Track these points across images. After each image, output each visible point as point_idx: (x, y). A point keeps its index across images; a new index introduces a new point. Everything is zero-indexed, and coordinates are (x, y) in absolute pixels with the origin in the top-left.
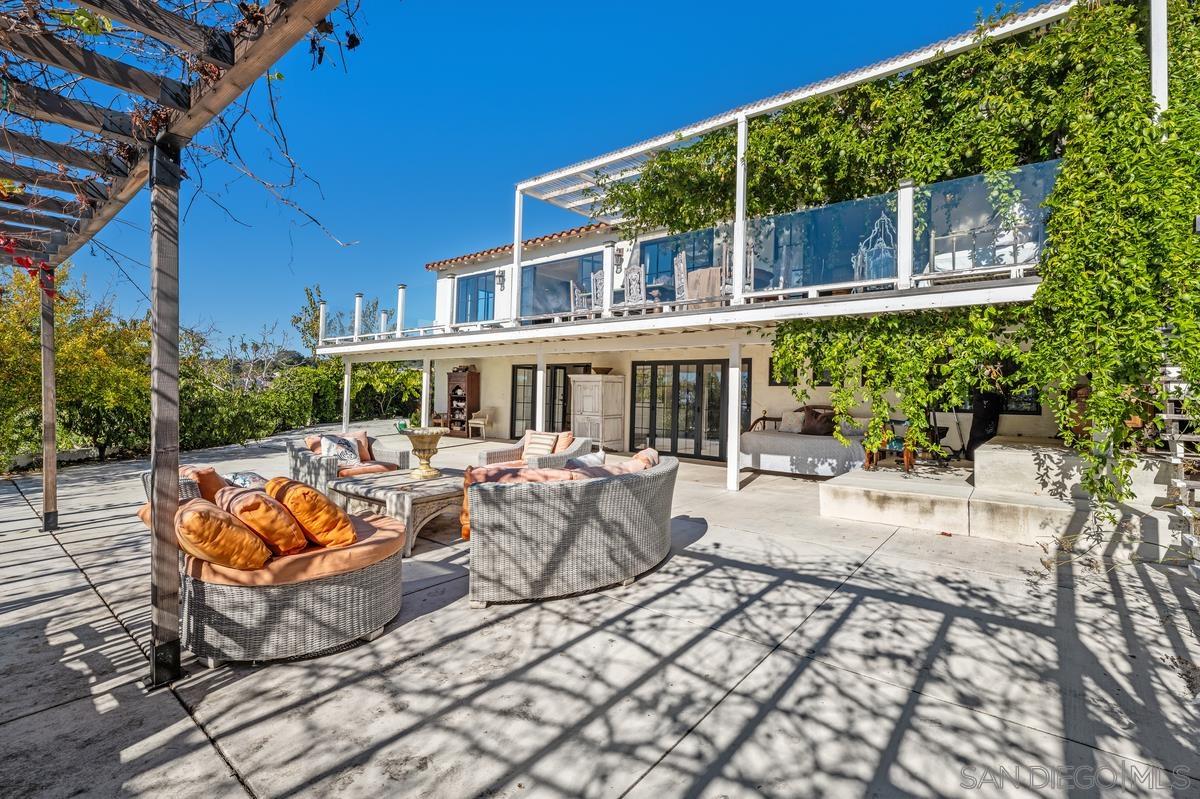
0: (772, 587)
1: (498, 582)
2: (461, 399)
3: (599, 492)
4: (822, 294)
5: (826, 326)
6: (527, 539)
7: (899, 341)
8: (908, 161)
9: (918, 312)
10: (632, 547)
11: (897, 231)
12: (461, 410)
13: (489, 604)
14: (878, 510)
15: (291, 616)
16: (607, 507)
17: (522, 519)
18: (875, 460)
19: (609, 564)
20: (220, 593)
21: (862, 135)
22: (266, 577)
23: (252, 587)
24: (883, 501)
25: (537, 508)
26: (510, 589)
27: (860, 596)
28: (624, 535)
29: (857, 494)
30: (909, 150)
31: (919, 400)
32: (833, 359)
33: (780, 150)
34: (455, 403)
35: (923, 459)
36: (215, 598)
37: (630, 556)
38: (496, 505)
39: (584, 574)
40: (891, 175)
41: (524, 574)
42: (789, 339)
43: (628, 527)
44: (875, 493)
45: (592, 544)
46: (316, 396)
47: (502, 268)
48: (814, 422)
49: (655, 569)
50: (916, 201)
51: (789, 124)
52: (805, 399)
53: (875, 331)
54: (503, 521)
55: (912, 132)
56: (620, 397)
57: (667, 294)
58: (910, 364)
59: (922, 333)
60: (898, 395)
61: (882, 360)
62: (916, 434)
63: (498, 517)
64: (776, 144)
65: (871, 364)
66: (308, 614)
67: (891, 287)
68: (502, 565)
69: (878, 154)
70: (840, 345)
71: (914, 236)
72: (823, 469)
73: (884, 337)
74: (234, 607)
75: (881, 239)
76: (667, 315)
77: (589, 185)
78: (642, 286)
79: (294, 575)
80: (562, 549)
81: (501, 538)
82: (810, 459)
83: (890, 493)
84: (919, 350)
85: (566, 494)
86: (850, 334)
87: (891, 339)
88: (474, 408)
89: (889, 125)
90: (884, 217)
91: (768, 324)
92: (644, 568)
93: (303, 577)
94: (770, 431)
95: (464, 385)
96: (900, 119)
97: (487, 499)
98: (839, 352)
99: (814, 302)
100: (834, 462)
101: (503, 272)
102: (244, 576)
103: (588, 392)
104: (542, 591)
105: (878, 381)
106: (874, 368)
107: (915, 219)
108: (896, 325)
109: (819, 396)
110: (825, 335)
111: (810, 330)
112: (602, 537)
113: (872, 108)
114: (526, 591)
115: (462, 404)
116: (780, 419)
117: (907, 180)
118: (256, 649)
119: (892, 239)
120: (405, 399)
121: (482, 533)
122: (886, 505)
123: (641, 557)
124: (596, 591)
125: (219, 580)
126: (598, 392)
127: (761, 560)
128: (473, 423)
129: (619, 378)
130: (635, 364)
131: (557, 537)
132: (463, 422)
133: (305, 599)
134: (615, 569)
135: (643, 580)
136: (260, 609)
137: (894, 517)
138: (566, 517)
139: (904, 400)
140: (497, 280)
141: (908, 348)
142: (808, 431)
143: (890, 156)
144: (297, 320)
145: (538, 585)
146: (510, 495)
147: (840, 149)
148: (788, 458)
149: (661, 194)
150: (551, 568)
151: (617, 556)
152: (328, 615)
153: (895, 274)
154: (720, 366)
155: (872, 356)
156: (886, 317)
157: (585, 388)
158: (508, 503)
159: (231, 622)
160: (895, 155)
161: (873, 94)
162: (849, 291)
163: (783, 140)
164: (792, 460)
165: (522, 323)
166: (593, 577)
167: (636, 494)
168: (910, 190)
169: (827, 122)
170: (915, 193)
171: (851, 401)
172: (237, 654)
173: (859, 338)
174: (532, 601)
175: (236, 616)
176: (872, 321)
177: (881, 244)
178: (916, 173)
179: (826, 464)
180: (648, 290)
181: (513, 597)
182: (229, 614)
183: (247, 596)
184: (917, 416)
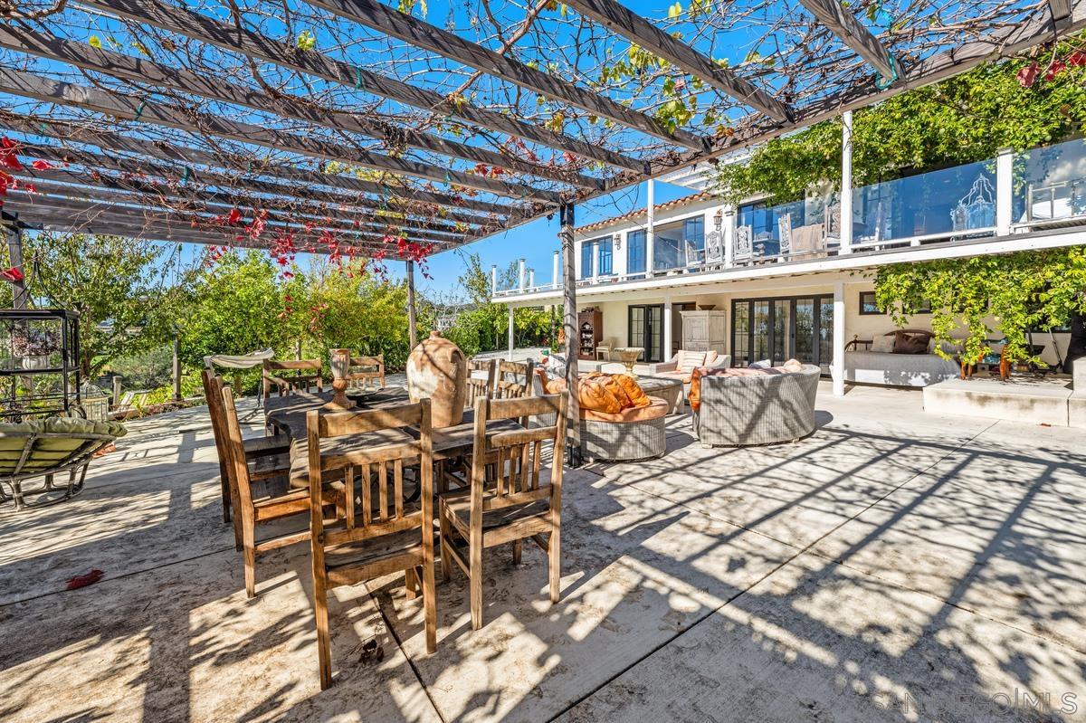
0: (901, 448)
1: (719, 433)
2: (589, 332)
3: (780, 382)
4: (923, 242)
5: (926, 268)
6: (736, 409)
7: (998, 276)
8: (1007, 132)
9: (1016, 253)
10: (797, 418)
11: (996, 188)
12: (588, 340)
13: (714, 446)
14: (979, 407)
15: (630, 438)
16: (784, 392)
17: (734, 397)
18: (972, 372)
19: (785, 428)
20: (595, 425)
21: (960, 113)
22: (620, 418)
23: (612, 422)
24: (984, 400)
25: (743, 390)
26: (726, 438)
27: (975, 455)
28: (794, 411)
29: (959, 395)
30: (1007, 123)
31: (1018, 322)
32: (934, 292)
33: (882, 131)
34: (584, 335)
35: (1018, 372)
36: (592, 428)
37: (796, 424)
38: (719, 389)
39: (770, 432)
40: (990, 145)
41: (735, 429)
42: (892, 278)
43: (796, 406)
44: (976, 394)
45: (774, 413)
46: (481, 332)
47: (619, 232)
48: (906, 344)
49: (809, 435)
50: (1015, 163)
51: (891, 111)
52: (903, 324)
53: (974, 269)
54: (723, 398)
55: (1011, 109)
56: (722, 328)
57: (772, 247)
58: (1009, 294)
59: (1021, 268)
60: (997, 319)
61: (981, 291)
62: (1016, 351)
63: (719, 396)
64: (879, 128)
65: (970, 295)
66: (637, 439)
67: (990, 235)
68: (721, 424)
69: (976, 128)
70: (941, 281)
71: (1013, 192)
72: (916, 381)
73: (984, 274)
74: (603, 432)
75: (981, 196)
76: (782, 264)
77: (706, 169)
78: (750, 241)
79: (632, 418)
80: (757, 416)
81: (721, 408)
82: (903, 373)
83: (989, 394)
84: (1018, 283)
85: (760, 383)
86: (950, 273)
87: (989, 275)
88: (599, 339)
89: (988, 105)
90: (982, 178)
91: (869, 268)
92: (804, 433)
93: (636, 419)
94: (861, 352)
95: (591, 322)
96: (999, 100)
97: (713, 385)
98: (939, 287)
99: (916, 249)
100: (928, 375)
101: (619, 236)
102: (610, 417)
103: (696, 324)
104: (745, 440)
105: (977, 308)
106: (973, 298)
107: (1013, 178)
108: (995, 264)
109: (917, 322)
110: (925, 273)
111: (911, 270)
112: (779, 410)
113: (971, 93)
114: (736, 440)
115: (589, 336)
116: (871, 342)
117: (1006, 149)
118: (615, 454)
119: (991, 196)
120: (538, 333)
121: (709, 404)
122: (987, 403)
123: (802, 426)
124: (777, 443)
125: (596, 418)
126: (705, 323)
127: (886, 434)
128: (599, 349)
129: (721, 313)
130: (734, 302)
131: (754, 409)
132: (591, 349)
133: (635, 430)
134: (788, 431)
135: (804, 441)
136: (616, 434)
137: (994, 412)
138: (760, 397)
139: (1003, 323)
140: (614, 242)
141: (1006, 281)
142: (898, 351)
143: (989, 129)
144: (461, 279)
145: (743, 436)
146: (727, 382)
147: (939, 128)
148: (882, 372)
149: (766, 171)
150: (751, 427)
151: (789, 422)
152: (646, 441)
153: (994, 223)
154: (812, 301)
155: (971, 288)
156: (985, 258)
157: (694, 321)
158: (725, 387)
159: (602, 440)
160: (994, 128)
161: (971, 81)
162: (947, 239)
163: (885, 124)
164: (885, 374)
165: (655, 275)
166: (775, 435)
167: (802, 386)
168: (1010, 156)
169: (928, 106)
170: (1014, 157)
171: (951, 325)
172: (605, 456)
173: (957, 274)
174: (737, 446)
175: (604, 437)
176: (972, 261)
177: (980, 200)
178: (1014, 142)
179: (920, 377)
180: (754, 244)
181: (729, 443)
182: (600, 436)
183: (610, 427)
184: (1016, 335)
